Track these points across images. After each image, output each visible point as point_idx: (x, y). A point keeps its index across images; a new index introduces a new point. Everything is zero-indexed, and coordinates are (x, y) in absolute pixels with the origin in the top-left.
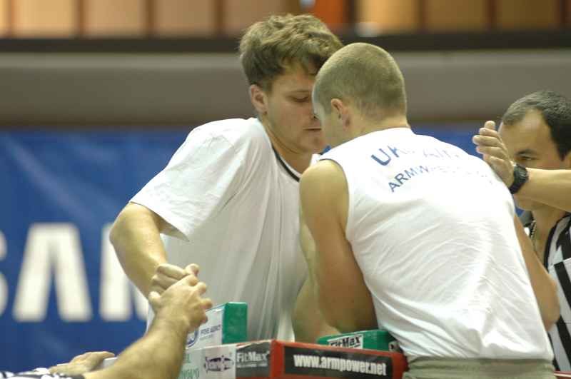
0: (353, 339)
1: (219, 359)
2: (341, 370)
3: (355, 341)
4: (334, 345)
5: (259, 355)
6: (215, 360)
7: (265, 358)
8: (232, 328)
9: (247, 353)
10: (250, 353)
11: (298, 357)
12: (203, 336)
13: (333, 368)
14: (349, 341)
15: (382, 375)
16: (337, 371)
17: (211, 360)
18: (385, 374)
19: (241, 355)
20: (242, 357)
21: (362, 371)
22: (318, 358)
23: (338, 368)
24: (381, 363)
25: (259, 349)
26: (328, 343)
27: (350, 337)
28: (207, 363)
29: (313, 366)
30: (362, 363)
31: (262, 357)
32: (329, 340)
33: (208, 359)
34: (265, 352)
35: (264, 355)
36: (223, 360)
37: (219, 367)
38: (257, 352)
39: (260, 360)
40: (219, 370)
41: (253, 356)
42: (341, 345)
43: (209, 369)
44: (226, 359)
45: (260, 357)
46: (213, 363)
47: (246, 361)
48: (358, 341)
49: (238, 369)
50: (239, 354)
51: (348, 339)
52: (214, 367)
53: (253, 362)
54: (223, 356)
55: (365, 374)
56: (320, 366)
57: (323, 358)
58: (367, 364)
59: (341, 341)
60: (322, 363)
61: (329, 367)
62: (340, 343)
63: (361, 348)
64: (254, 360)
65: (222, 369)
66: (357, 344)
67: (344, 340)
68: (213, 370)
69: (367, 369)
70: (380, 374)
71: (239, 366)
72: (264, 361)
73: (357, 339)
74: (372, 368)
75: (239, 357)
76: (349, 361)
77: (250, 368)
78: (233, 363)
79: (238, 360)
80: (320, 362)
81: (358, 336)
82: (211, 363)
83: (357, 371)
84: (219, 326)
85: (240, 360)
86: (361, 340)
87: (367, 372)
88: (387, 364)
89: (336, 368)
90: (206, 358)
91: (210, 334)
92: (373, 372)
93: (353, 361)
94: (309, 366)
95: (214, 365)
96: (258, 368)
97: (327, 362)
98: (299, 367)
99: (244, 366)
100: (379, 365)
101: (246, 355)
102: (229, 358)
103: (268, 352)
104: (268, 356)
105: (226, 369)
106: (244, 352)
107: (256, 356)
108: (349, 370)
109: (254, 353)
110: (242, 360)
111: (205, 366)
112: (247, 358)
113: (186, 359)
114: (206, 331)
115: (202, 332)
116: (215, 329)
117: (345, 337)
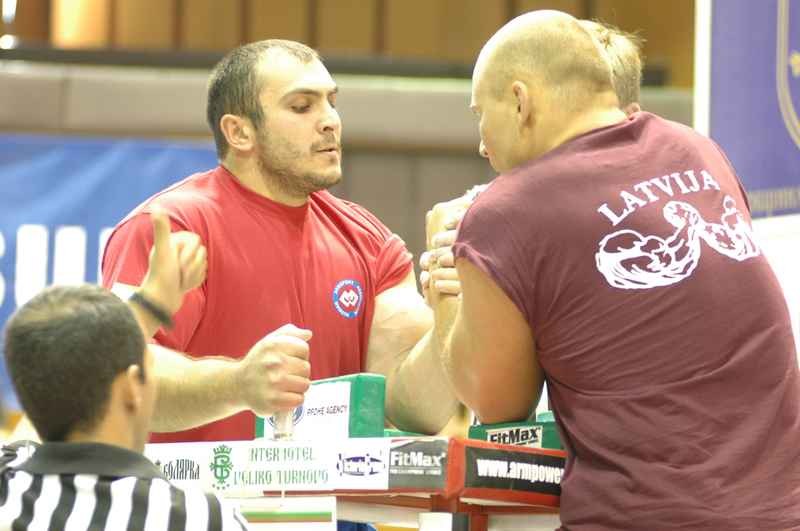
0: (526, 432)
1: (363, 459)
3: (530, 434)
5: (429, 458)
6: (356, 459)
7: (439, 464)
9: (409, 454)
10: (413, 454)
11: (483, 461)
12: (311, 417)
13: (523, 478)
14: (521, 434)
16: (529, 481)
17: (348, 460)
20: (401, 458)
22: (506, 463)
23: (529, 478)
29: (500, 475)
31: (433, 461)
32: (488, 431)
34: (438, 454)
35: (437, 460)
36: (367, 459)
39: (430, 464)
40: (362, 475)
41: (418, 459)
42: (507, 439)
44: (373, 460)
46: (351, 462)
47: (406, 464)
48: (534, 435)
49: (391, 476)
50: (394, 453)
51: (518, 431)
56: (508, 476)
59: (507, 433)
61: (518, 477)
63: (538, 445)
64: (420, 464)
66: (533, 439)
67: (511, 432)
68: (352, 474)
71: (395, 471)
73: (533, 432)
75: (394, 459)
76: (541, 467)
77: (413, 475)
78: (384, 466)
79: (393, 463)
81: (534, 428)
82: (347, 464)
84: (345, 407)
85: (397, 462)
86: (539, 433)
90: (340, 456)
91: (327, 416)
93: (546, 468)
94: (495, 475)
95: (354, 466)
97: (517, 470)
98: (482, 477)
101: (406, 456)
102: (378, 458)
103: (444, 455)
104: (442, 460)
105: (372, 473)
106: (404, 452)
108: (542, 480)
109: (420, 454)
110: (400, 463)
111: (338, 466)
112: (409, 460)
113: (307, 454)
114: (321, 411)
115: (310, 411)
116: (335, 410)
117: (514, 429)
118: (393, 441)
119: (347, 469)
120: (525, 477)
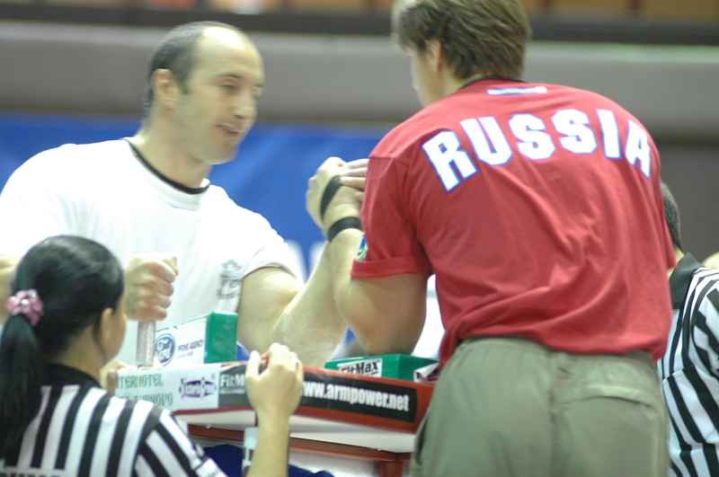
0: (369, 365)
1: (199, 382)
2: (353, 401)
3: (372, 367)
4: (345, 372)
6: (194, 383)
8: (217, 345)
9: (234, 374)
10: (237, 376)
12: (180, 353)
13: (341, 398)
14: (365, 367)
15: (403, 411)
16: (347, 403)
17: (189, 383)
18: (406, 409)
19: (226, 378)
20: (228, 381)
21: (379, 405)
22: (323, 386)
23: (348, 400)
24: (403, 394)
26: (337, 368)
27: (367, 362)
28: (183, 387)
29: (316, 395)
30: (379, 394)
32: (339, 365)
33: (185, 381)
36: (203, 382)
37: (198, 392)
40: (198, 396)
41: (241, 380)
42: (355, 372)
43: (185, 395)
44: (207, 383)
46: (190, 386)
47: (232, 384)
48: (376, 368)
49: (221, 397)
50: (223, 376)
51: (363, 364)
52: (192, 392)
53: (240, 387)
54: (203, 379)
55: (381, 408)
56: (325, 397)
57: (330, 387)
58: (385, 396)
59: (355, 367)
60: (328, 393)
61: (336, 398)
62: (353, 369)
63: (379, 375)
64: (242, 385)
65: (202, 395)
66: (374, 371)
67: (358, 365)
68: (191, 396)
69: (385, 402)
70: (400, 408)
71: (223, 392)
73: (375, 364)
74: (391, 401)
75: (223, 381)
76: (362, 391)
77: (236, 395)
78: (215, 388)
79: (222, 385)
80: (326, 391)
81: (376, 361)
82: (187, 387)
83: (372, 404)
84: (201, 341)
85: (225, 384)
86: (379, 365)
87: (385, 405)
88: (410, 397)
89: (345, 400)
90: (182, 380)
91: (190, 350)
92: (392, 405)
93: (367, 392)
94: (311, 395)
95: (193, 389)
97: (335, 392)
99: (229, 392)
100: (400, 397)
101: (232, 378)
102: (210, 380)
105: (206, 394)
106: (230, 375)
108: (362, 402)
109: (242, 376)
110: (227, 385)
111: (180, 390)
112: (234, 382)
113: (157, 380)
114: (185, 347)
115: (180, 348)
116: (195, 345)
117: (360, 362)
118: (223, 366)
119: (188, 393)
120: (343, 398)
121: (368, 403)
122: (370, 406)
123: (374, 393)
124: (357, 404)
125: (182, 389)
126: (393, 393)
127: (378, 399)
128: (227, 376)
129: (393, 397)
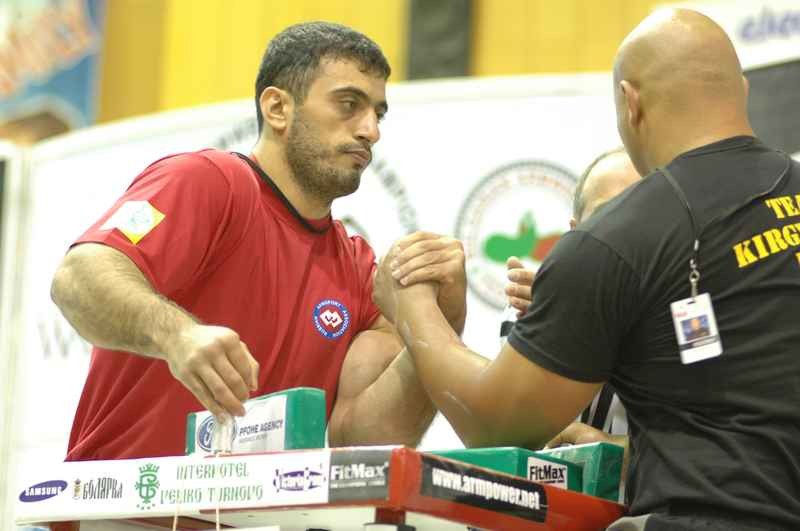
2: (487, 498)
15: (534, 508)
18: (537, 508)
19: (338, 470)
21: (512, 501)
24: (533, 491)
25: (371, 461)
28: (278, 479)
30: (512, 489)
37: (300, 485)
38: (368, 464)
43: (282, 487)
45: (373, 472)
52: (291, 484)
53: (359, 479)
54: (307, 469)
55: (514, 505)
57: (466, 478)
58: (518, 491)
60: (465, 486)
65: (306, 488)
69: (517, 498)
70: (532, 506)
72: (379, 477)
74: (524, 498)
80: (463, 483)
83: (506, 500)
87: (517, 502)
88: (540, 494)
89: (480, 494)
92: (524, 503)
96: (368, 488)
99: (343, 485)
100: (531, 494)
107: (365, 470)
121: (502, 499)
122: (504, 502)
123: (507, 487)
124: (492, 500)
125: (278, 483)
126: (525, 489)
127: (511, 495)
128: (341, 467)
129: (524, 493)
